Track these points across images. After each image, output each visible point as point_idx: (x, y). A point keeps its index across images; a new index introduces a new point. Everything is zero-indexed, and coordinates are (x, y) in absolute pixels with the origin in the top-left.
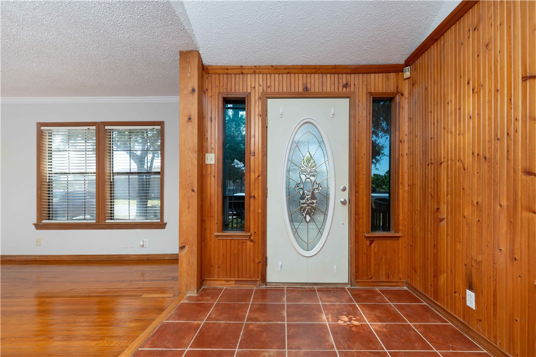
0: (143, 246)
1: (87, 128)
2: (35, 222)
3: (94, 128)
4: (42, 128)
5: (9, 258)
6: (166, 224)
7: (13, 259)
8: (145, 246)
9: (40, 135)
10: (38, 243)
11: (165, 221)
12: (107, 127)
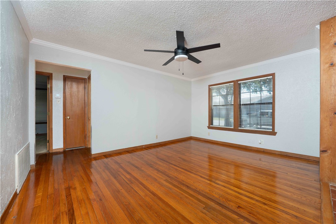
0: (260, 143)
1: (229, 84)
2: (208, 126)
3: (233, 83)
4: (210, 87)
5: (199, 139)
6: (276, 133)
7: (200, 139)
8: (261, 144)
9: (210, 91)
10: (209, 134)
11: (276, 131)
12: (239, 82)
